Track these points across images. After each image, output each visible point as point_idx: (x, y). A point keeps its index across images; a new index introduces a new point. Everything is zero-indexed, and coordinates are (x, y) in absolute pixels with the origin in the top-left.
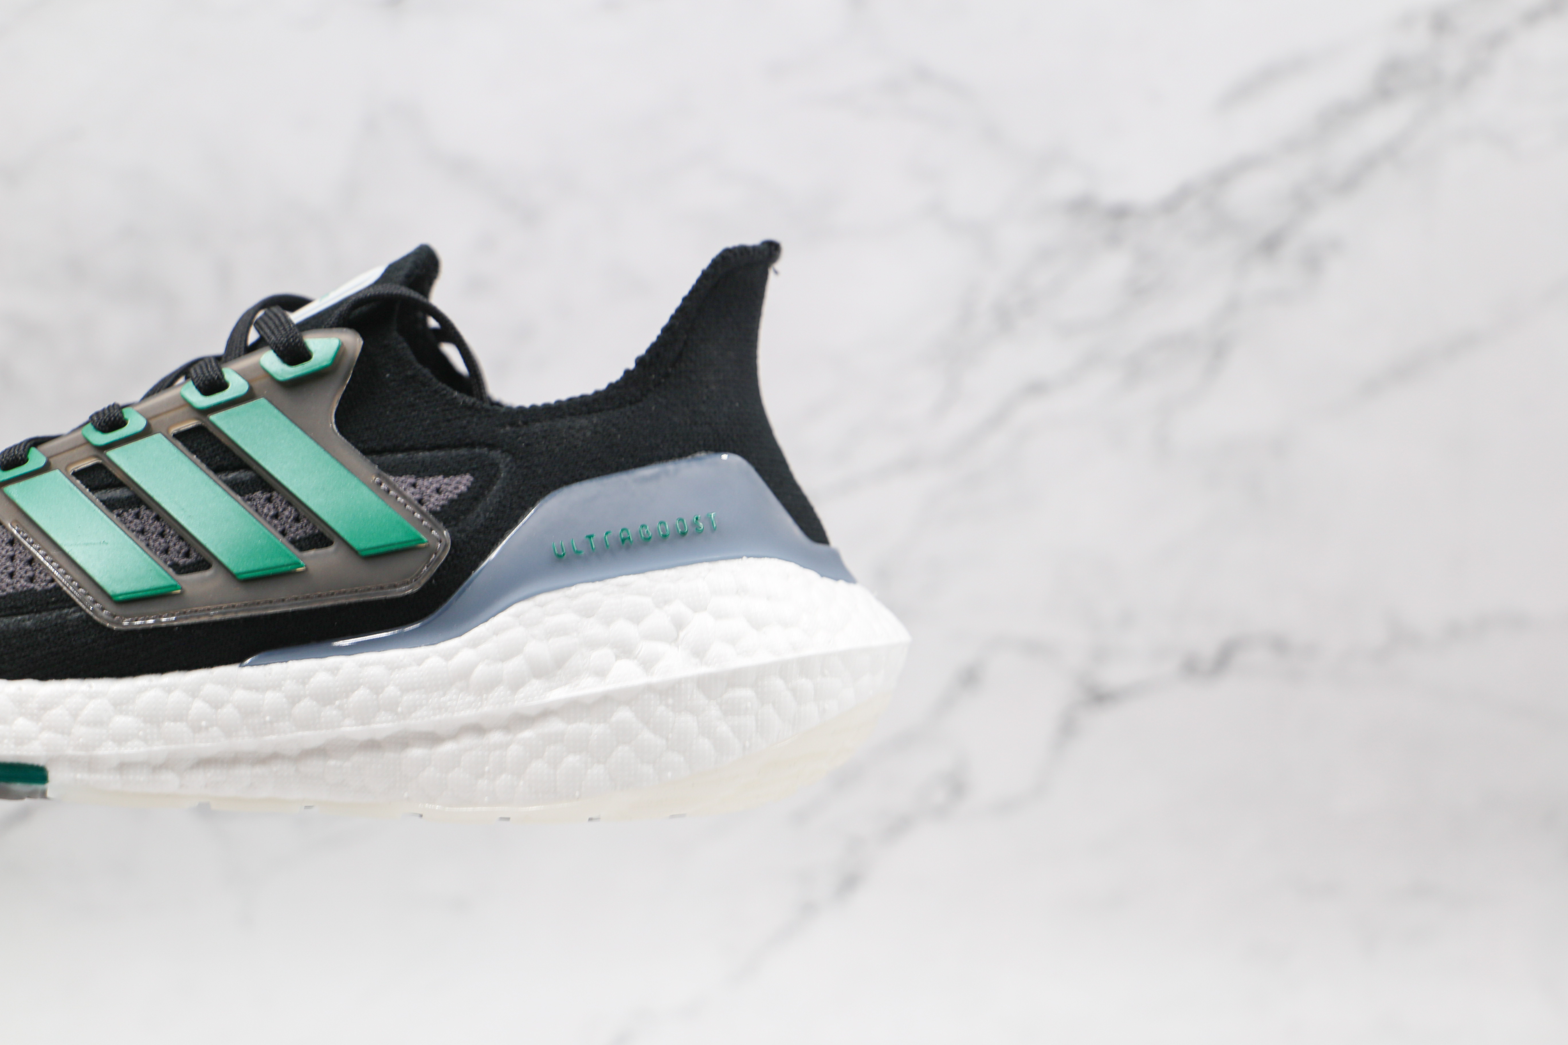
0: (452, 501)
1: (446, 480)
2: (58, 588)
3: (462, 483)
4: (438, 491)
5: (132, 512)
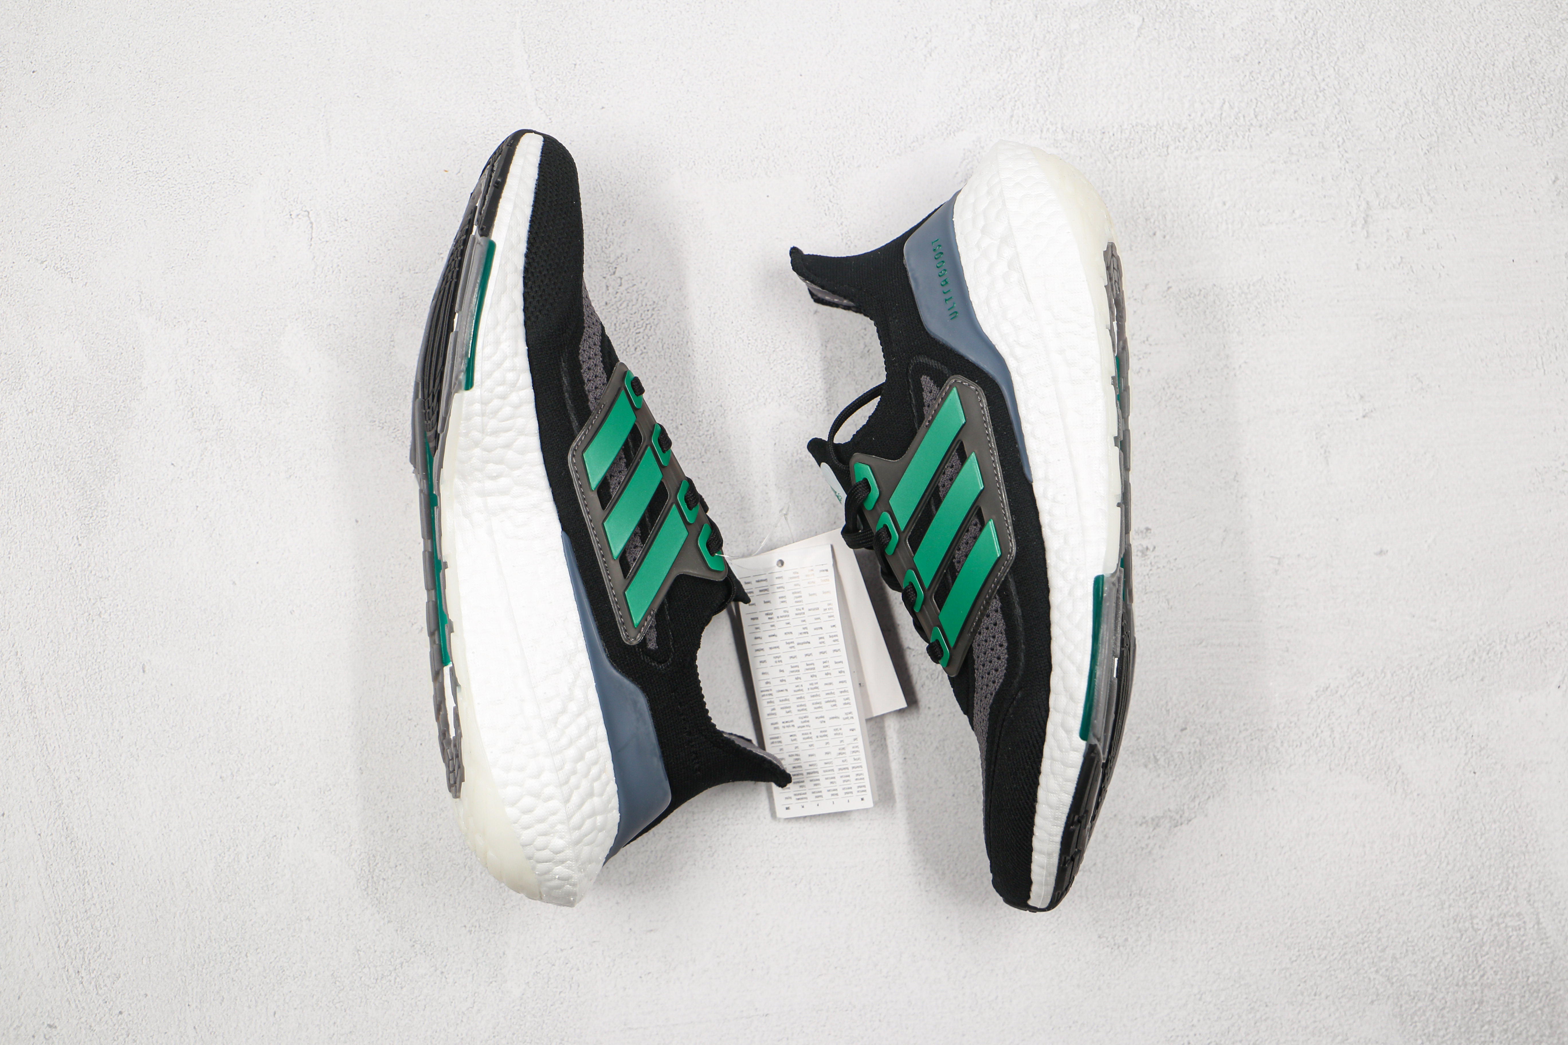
0: (935, 383)
1: (925, 389)
2: (999, 592)
3: (926, 380)
4: (931, 392)
5: (956, 564)
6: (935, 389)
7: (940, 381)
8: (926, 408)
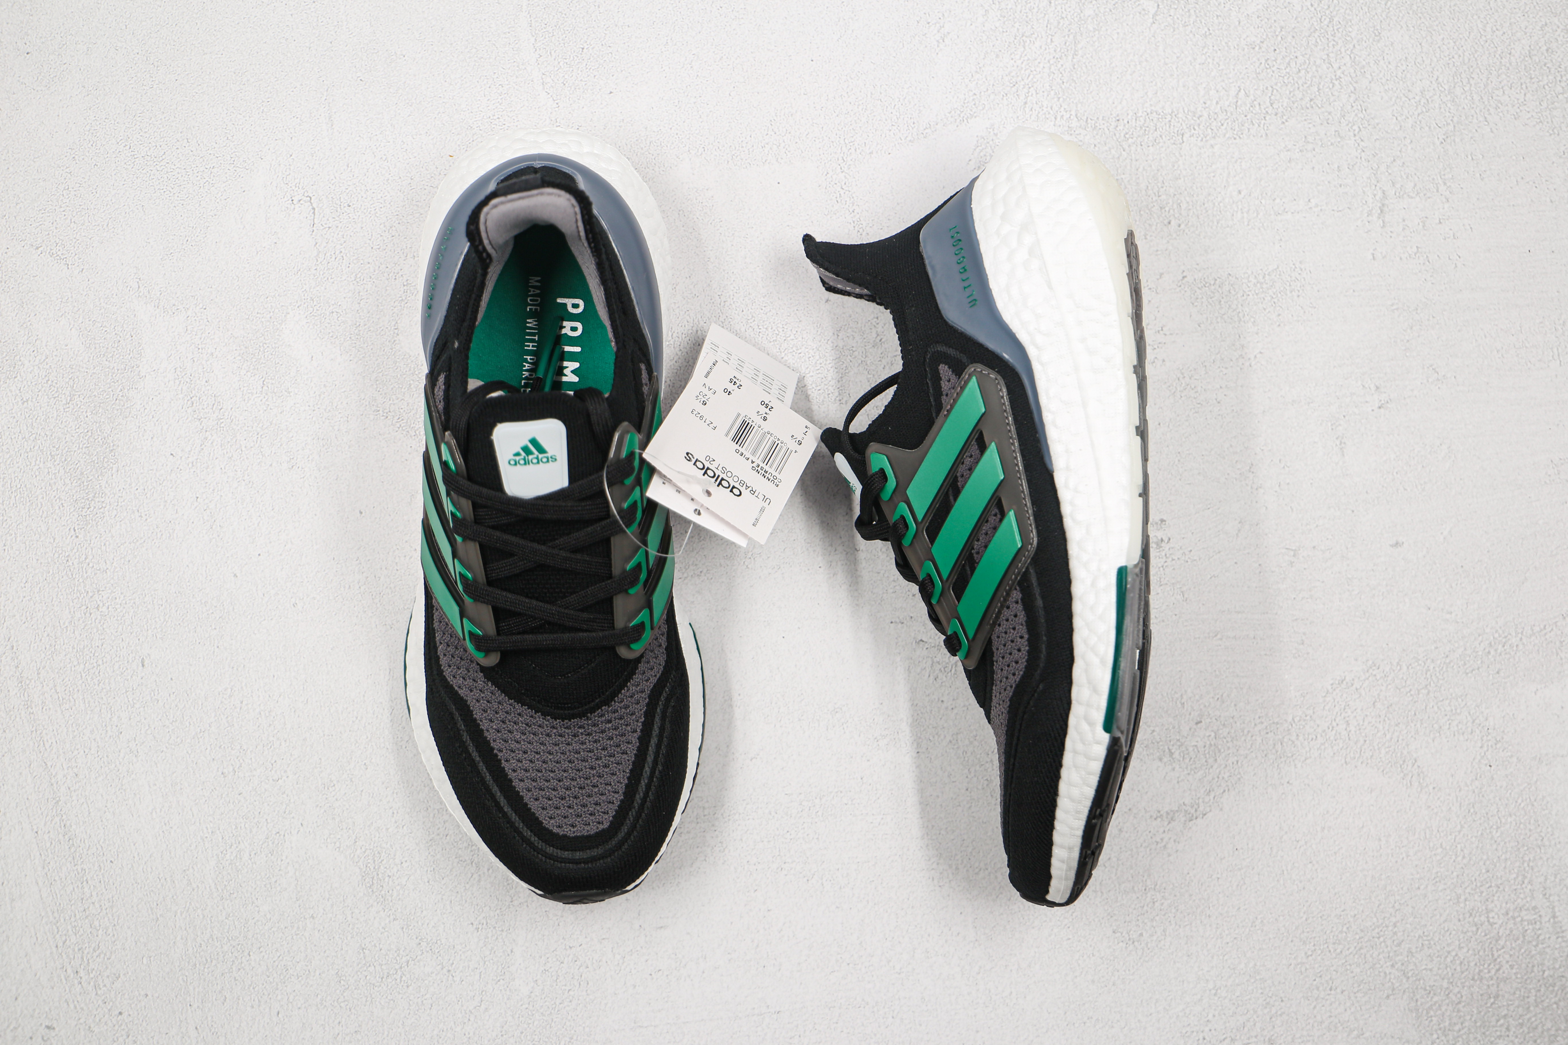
0: (953, 372)
1: (943, 378)
2: (1020, 583)
3: (944, 369)
4: (949, 381)
5: (975, 555)
6: (953, 378)
7: (958, 370)
8: (944, 397)
